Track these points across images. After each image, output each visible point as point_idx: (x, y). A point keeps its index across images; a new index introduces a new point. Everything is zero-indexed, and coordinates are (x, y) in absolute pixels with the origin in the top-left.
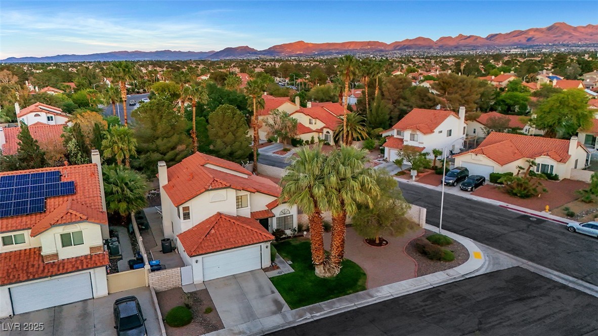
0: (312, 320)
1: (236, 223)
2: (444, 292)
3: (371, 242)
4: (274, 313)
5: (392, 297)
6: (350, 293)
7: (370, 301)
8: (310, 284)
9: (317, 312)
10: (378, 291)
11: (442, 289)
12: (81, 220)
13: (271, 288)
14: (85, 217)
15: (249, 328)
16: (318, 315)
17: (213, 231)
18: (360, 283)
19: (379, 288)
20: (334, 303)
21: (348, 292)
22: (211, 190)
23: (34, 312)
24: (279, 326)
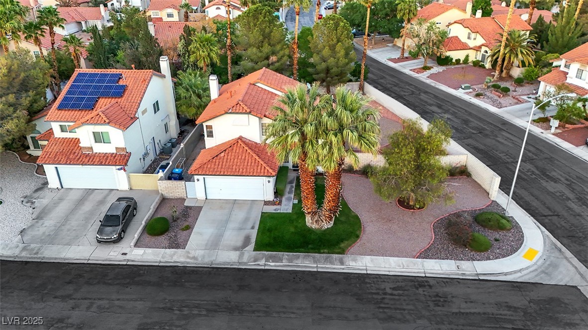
0: (263, 268)
1: (249, 151)
2: (430, 287)
3: (403, 203)
4: (236, 249)
5: (365, 272)
6: (324, 253)
7: (337, 268)
8: (292, 230)
9: (273, 262)
10: (355, 260)
11: (432, 282)
12: (105, 123)
13: (254, 224)
14: (107, 121)
15: (203, 257)
16: (272, 265)
17: (222, 154)
18: (342, 245)
19: (359, 257)
20: (298, 257)
21: (322, 251)
22: (230, 113)
23: (75, 189)
24: (228, 263)
